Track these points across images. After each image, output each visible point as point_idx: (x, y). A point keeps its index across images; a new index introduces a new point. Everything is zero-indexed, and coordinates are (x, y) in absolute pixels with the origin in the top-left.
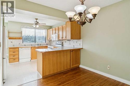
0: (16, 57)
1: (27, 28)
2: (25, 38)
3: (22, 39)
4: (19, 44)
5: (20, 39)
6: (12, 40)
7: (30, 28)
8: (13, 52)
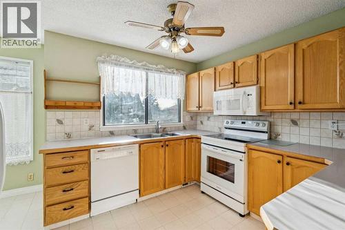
0: (79, 191)
1: (118, 64)
2: (110, 105)
3: (99, 108)
4: (91, 128)
5: (91, 108)
6: (60, 114)
7: (130, 67)
8: (65, 169)
